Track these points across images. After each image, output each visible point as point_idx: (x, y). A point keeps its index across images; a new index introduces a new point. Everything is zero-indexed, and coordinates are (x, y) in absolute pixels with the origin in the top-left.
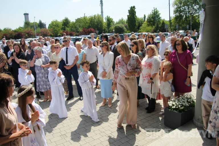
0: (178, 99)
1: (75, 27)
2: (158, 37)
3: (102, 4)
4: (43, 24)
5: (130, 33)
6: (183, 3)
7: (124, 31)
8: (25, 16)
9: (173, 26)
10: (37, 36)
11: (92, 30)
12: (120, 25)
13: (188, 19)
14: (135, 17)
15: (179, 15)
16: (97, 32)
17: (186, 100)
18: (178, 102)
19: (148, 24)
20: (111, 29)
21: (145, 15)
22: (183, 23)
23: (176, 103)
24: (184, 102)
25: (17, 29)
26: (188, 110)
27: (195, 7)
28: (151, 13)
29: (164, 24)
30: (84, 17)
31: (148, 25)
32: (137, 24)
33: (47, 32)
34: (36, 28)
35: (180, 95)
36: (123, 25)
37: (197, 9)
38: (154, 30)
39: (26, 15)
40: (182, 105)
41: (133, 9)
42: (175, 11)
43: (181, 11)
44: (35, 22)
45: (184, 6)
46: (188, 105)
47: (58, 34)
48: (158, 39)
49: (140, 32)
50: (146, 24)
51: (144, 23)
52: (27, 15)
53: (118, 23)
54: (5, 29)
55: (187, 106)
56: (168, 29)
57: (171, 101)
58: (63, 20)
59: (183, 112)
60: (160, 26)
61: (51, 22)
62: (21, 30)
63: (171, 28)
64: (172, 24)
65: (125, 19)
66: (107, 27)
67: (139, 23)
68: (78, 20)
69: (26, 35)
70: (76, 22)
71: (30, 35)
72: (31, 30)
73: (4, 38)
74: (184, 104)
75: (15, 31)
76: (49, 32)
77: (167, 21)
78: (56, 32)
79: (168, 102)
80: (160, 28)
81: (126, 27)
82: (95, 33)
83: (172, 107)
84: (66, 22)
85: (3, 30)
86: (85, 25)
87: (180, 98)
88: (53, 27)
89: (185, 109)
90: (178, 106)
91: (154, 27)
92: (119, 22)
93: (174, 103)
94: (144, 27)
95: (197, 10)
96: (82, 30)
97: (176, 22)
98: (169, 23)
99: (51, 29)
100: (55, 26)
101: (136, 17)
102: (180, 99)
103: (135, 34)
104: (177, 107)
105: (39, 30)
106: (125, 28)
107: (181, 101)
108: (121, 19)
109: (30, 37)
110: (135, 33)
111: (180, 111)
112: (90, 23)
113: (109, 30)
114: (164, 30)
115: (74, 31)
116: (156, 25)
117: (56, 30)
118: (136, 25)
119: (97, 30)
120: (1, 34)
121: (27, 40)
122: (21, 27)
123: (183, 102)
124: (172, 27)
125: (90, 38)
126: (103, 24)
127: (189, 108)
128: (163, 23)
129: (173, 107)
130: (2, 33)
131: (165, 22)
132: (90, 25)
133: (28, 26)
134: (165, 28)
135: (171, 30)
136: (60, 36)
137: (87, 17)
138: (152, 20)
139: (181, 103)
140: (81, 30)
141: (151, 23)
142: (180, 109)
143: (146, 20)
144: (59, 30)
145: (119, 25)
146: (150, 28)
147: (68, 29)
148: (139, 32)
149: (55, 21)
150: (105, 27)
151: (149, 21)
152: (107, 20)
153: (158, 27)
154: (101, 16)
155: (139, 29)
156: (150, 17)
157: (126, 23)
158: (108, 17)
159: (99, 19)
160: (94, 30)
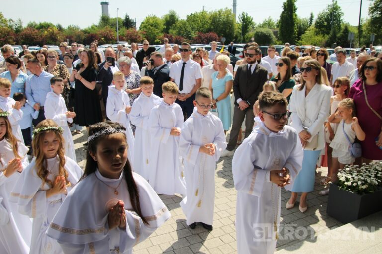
0: (358, 169)
1: (186, 31)
2: (334, 55)
4: (132, 21)
5: (281, 44)
7: (272, 42)
8: (103, 7)
9: (365, 37)
10: (120, 42)
11: (215, 35)
12: (265, 30)
14: (294, 17)
15: (378, 16)
16: (224, 40)
17: (373, 173)
18: (357, 175)
19: (316, 31)
20: (249, 36)
21: (312, 14)
23: (353, 176)
24: (370, 177)
25: (89, 28)
26: (375, 191)
28: (324, 10)
29: (348, 33)
30: (203, 13)
31: (317, 33)
32: (296, 30)
33: (136, 36)
34: (120, 27)
35: (363, 164)
36: (270, 30)
38: (326, 43)
39: (105, 4)
40: (363, 182)
42: (372, 8)
44: (119, 17)
46: (377, 183)
47: (156, 39)
48: (332, 59)
49: (301, 44)
50: (314, 31)
51: (309, 29)
52: (105, 6)
53: (261, 27)
54: (69, 28)
55: (374, 184)
56: (354, 43)
57: (345, 171)
58: (165, 16)
59: (364, 194)
61: (145, 18)
62: (95, 29)
63: (359, 40)
64: (364, 33)
65: (274, 20)
66: (241, 32)
67: (300, 28)
68: (192, 18)
69: (102, 39)
70: (188, 21)
71: (109, 40)
72: (110, 31)
73: (66, 41)
74: (368, 180)
75: (85, 32)
76: (141, 36)
77: (354, 27)
78: (152, 35)
79: (339, 174)
80: (339, 39)
81: (275, 33)
82: (219, 41)
83: (344, 182)
84: (171, 21)
85: (66, 28)
86: (203, 27)
87: (362, 168)
88: (148, 27)
89: (370, 190)
90: (356, 182)
91: (327, 37)
92: (263, 24)
93: (349, 176)
94: (308, 37)
96: (197, 35)
97: (371, 30)
98: (357, 32)
99: (145, 30)
100: (152, 26)
101: (296, 16)
102: (362, 170)
103: (292, 48)
104: (354, 184)
105: (124, 30)
106: (273, 36)
107: (363, 174)
108: (267, 20)
109: (108, 43)
110: (291, 46)
111: (360, 192)
112: (212, 24)
113: (244, 38)
114: (345, 44)
115: (183, 37)
116: (331, 33)
117: (153, 33)
118: (293, 31)
119: (223, 36)
120: (63, 35)
121: (103, 47)
122: (95, 26)
123: (367, 175)
124: (362, 39)
125: (208, 49)
127: (378, 189)
128: (346, 30)
129: (346, 183)
130: (64, 33)
131: (349, 29)
132: (212, 27)
133: (107, 23)
134: (349, 39)
135: (360, 44)
136: (158, 43)
137: (208, 13)
138: (326, 23)
139: (362, 178)
140: (194, 35)
141: (323, 29)
142: (360, 187)
143: (314, 23)
144: (157, 33)
145: (263, 29)
146: (319, 38)
147: (173, 32)
148: (298, 44)
149: (151, 18)
150: (238, 32)
151: (319, 25)
152: (243, 20)
153: (336, 37)
154: (232, 12)
155: (299, 39)
156: (322, 17)
157: (275, 27)
158: (245, 14)
159: (228, 17)
160: (217, 36)
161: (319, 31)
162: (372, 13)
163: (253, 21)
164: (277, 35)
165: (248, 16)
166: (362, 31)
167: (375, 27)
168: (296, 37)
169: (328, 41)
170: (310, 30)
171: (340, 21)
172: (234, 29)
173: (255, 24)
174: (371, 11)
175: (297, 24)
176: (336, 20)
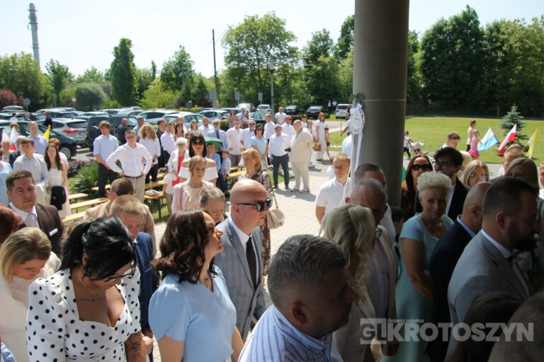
3: (36, 24)
5: (116, 105)
6: (246, 41)
7: (103, 102)
9: (224, 92)
12: (89, 86)
13: (257, 78)
14: (132, 67)
15: (236, 67)
16: (27, 102)
19: (163, 86)
20: (66, 95)
21: (153, 63)
22: (247, 86)
27: (271, 51)
28: (170, 58)
29: (205, 88)
31: (165, 89)
32: (136, 86)
36: (96, 85)
37: (276, 56)
38: (179, 101)
41: (128, 46)
42: (228, 57)
43: (240, 60)
45: (248, 47)
49: (145, 104)
50: (160, 86)
51: (153, 83)
53: (82, 81)
60: (193, 91)
63: (219, 97)
64: (223, 87)
65: (101, 70)
66: (52, 88)
67: (140, 81)
77: (210, 79)
80: (194, 96)
81: (106, 90)
82: (18, 105)
92: (85, 77)
94: (154, 93)
95: (276, 58)
97: (230, 83)
98: (214, 86)
101: (134, 65)
106: (104, 95)
112: (1, 77)
113: (58, 98)
114: (203, 102)
116: (183, 88)
118: (131, 87)
124: (221, 95)
126: (42, 82)
128: (202, 85)
131: (205, 82)
132: (3, 82)
135: (220, 101)
138: (174, 76)
141: (172, 83)
143: (158, 75)
145: (88, 84)
146: (168, 95)
148: (140, 104)
150: (48, 88)
151: (166, 78)
152: (53, 71)
153: (190, 94)
154: (33, 58)
155: (141, 97)
156: (168, 67)
157: (104, 80)
158: (55, 62)
159: (27, 65)
160: (14, 95)
161: (167, 86)
162: (229, 63)
163: (69, 71)
164: (109, 92)
165: (61, 64)
166: (220, 85)
167: (235, 81)
168: (137, 95)
169: (180, 98)
170: (154, 85)
171: (191, 72)
172: (40, 83)
173: (74, 76)
174: (228, 60)
175: (136, 77)
176: (186, 70)
